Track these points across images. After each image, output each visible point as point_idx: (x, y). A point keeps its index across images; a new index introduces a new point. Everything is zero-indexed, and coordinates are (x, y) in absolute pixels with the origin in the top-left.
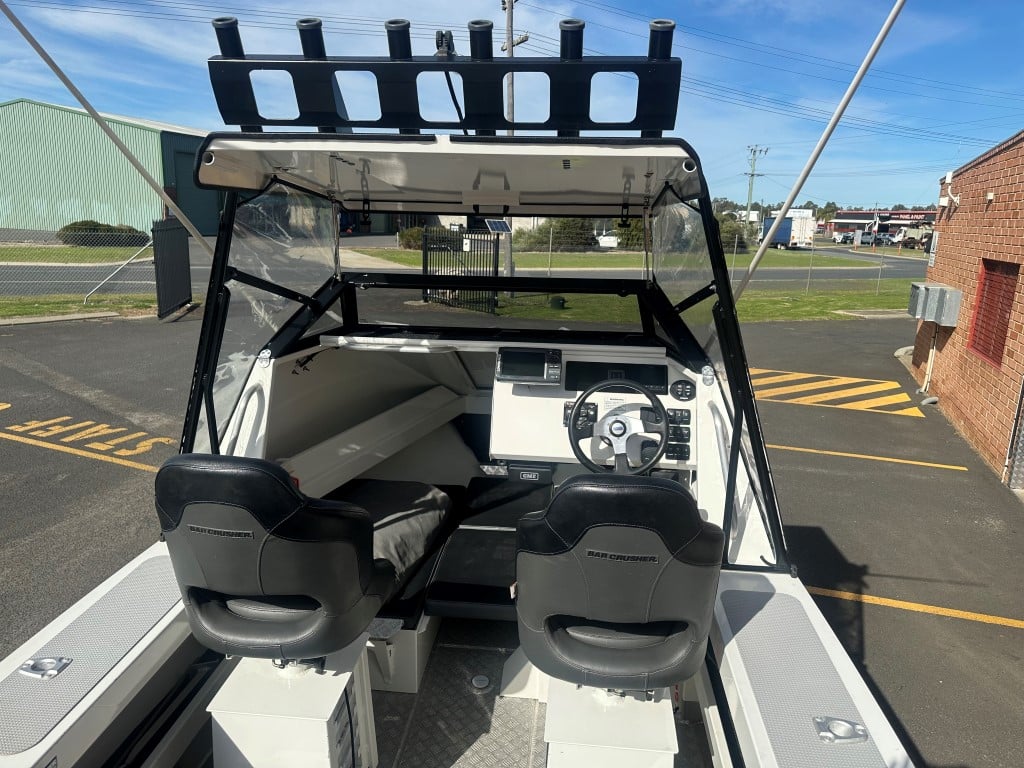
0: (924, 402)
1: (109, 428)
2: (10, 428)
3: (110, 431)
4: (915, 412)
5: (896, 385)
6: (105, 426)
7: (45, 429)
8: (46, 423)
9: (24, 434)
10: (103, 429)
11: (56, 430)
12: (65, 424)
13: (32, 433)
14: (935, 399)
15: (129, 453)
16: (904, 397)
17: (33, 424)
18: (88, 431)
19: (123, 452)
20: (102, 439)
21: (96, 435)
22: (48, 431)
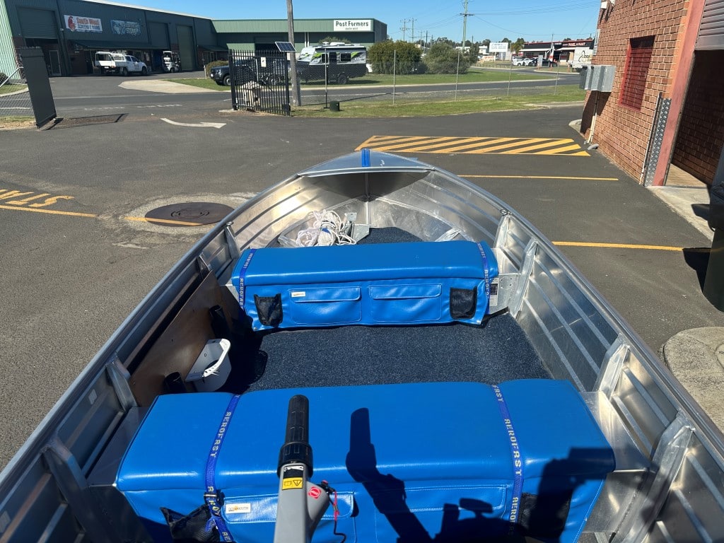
0: (590, 148)
4: (584, 154)
5: (571, 141)
14: (597, 145)
15: (41, 205)
19: (36, 205)
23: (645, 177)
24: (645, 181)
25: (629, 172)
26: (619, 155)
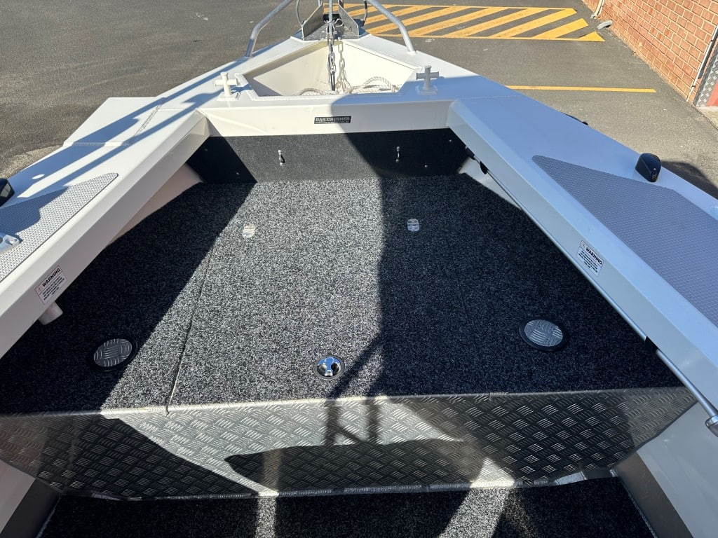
0: (600, 26)
4: (594, 37)
14: (608, 22)
16: (581, 24)
23: (699, 94)
24: (697, 99)
25: (668, 78)
26: (649, 46)
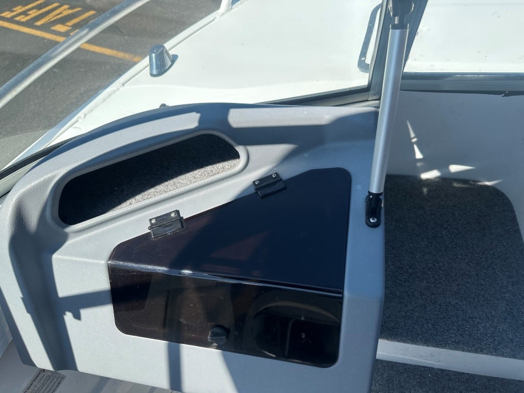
1: (69, 8)
2: (3, 15)
3: (70, 11)
6: (66, 7)
7: (25, 13)
8: (27, 7)
9: (11, 20)
10: (65, 11)
11: (34, 14)
12: (39, 7)
13: (17, 19)
17: (19, 9)
18: (54, 13)
20: (63, 21)
21: (59, 16)
22: (27, 15)
